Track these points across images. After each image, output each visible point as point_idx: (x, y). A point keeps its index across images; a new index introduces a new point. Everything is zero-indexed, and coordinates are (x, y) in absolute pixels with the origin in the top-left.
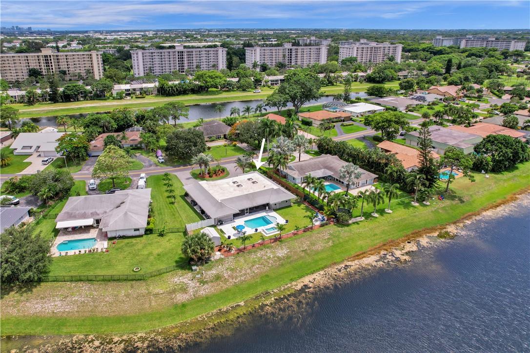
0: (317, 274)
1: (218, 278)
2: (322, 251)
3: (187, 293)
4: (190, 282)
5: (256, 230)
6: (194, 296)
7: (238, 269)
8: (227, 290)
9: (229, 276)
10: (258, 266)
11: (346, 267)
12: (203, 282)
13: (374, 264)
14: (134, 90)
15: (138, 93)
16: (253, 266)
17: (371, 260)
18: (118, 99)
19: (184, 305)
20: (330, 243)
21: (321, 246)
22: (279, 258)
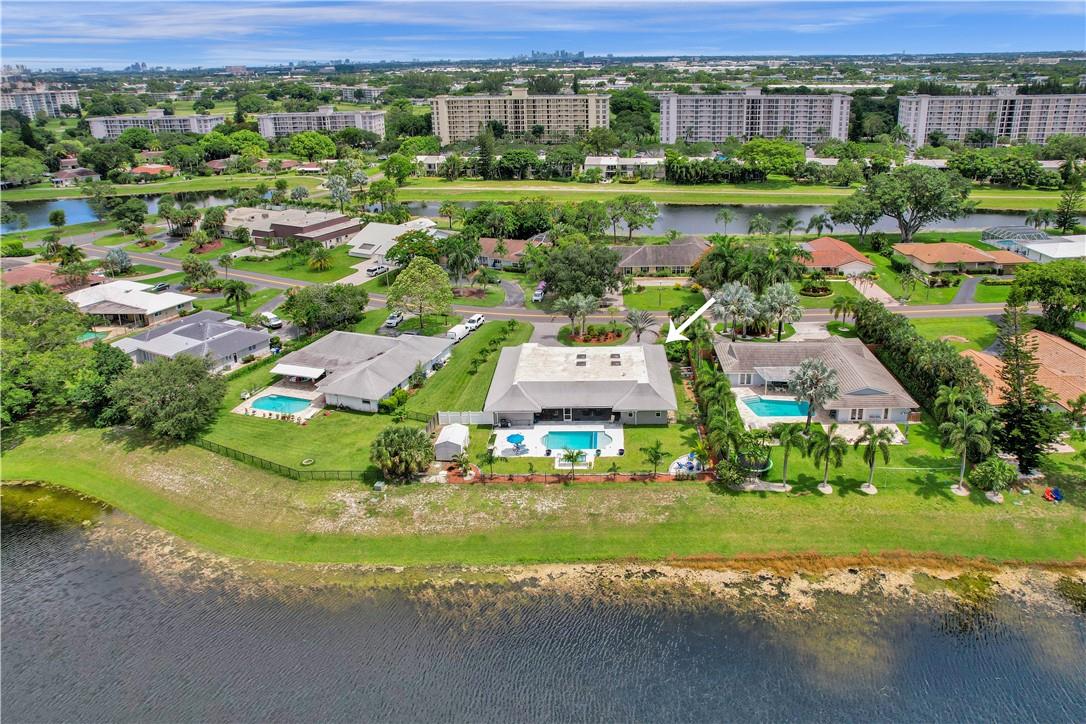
0: (578, 567)
1: (401, 513)
2: (633, 527)
3: (335, 521)
4: (354, 505)
5: (549, 453)
6: (340, 530)
7: (446, 509)
8: (398, 539)
9: (421, 516)
10: (482, 515)
11: (653, 572)
12: (372, 512)
13: (717, 588)
14: (624, 167)
15: (630, 173)
16: (475, 512)
17: (717, 580)
18: (588, 182)
19: (314, 539)
20: (661, 519)
21: (637, 517)
22: (533, 514)
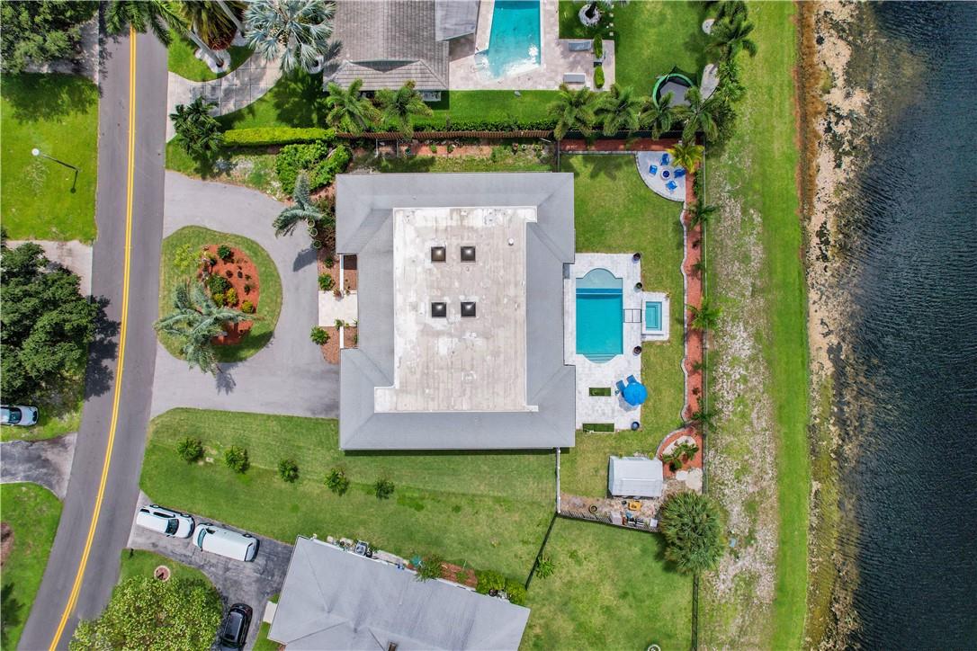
1: (751, 507)
4: (740, 563)
7: (746, 457)
9: (755, 484)
11: (821, 234)
12: (750, 538)
21: (755, 244)
22: (752, 359)
